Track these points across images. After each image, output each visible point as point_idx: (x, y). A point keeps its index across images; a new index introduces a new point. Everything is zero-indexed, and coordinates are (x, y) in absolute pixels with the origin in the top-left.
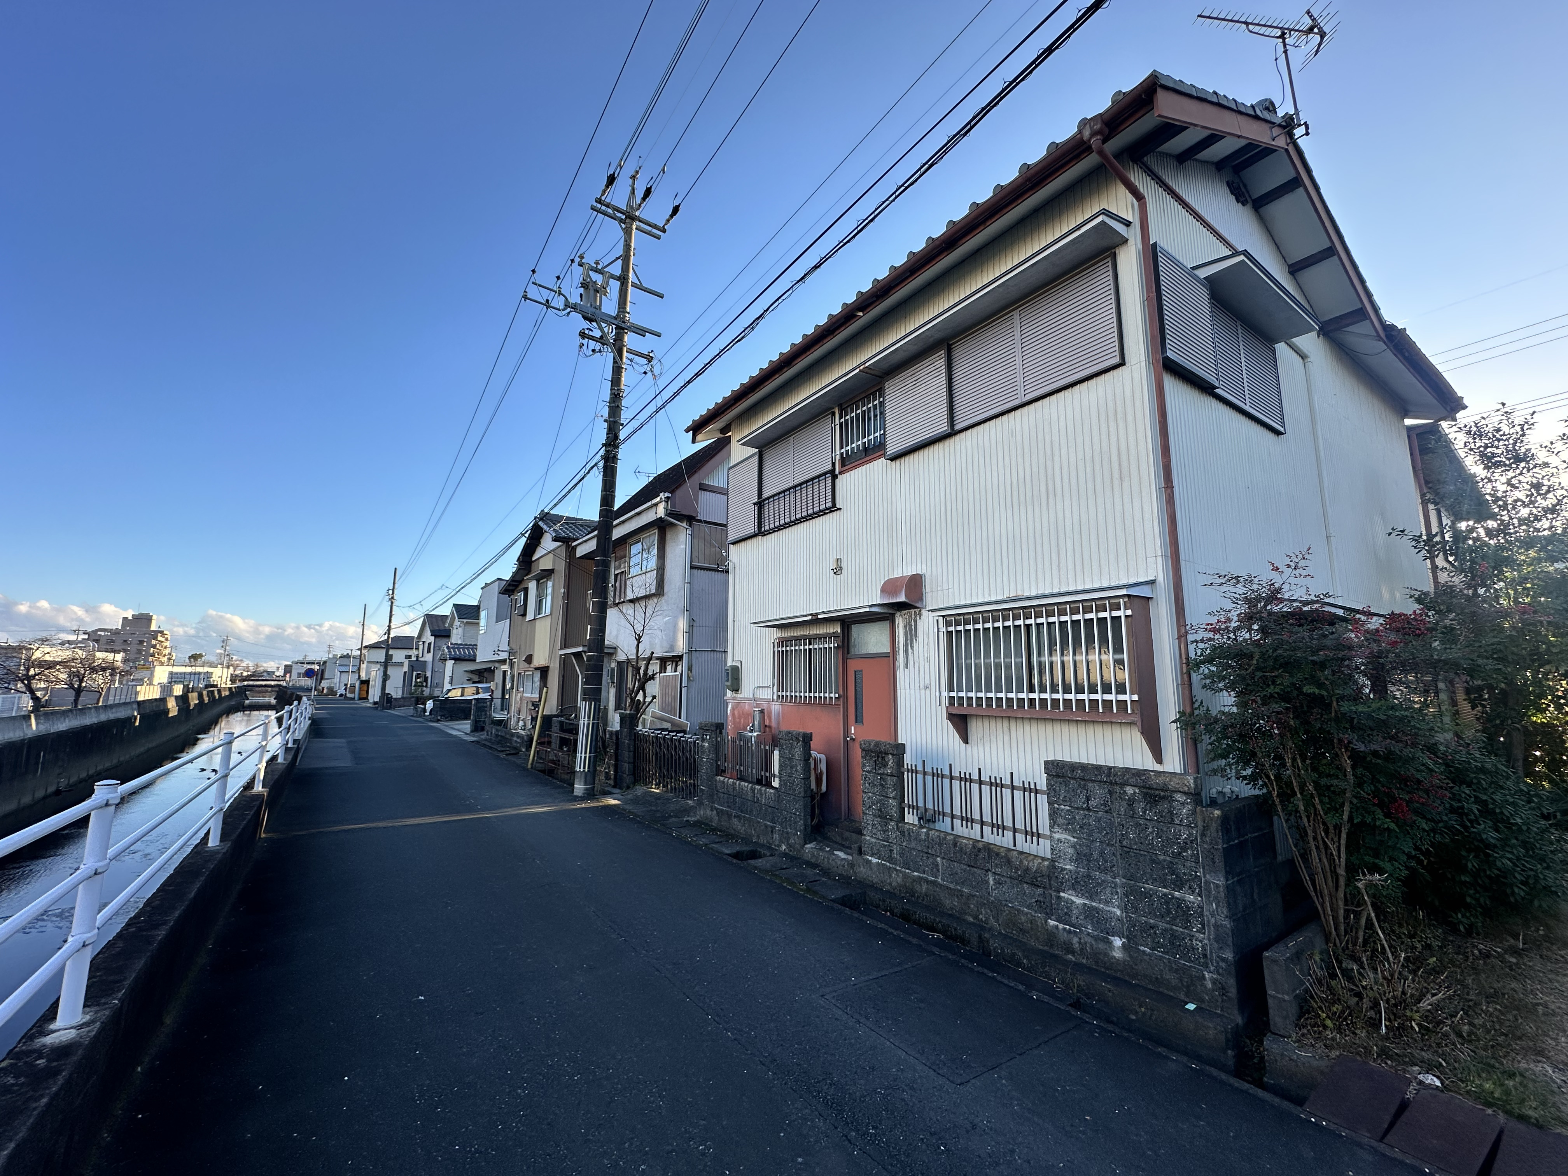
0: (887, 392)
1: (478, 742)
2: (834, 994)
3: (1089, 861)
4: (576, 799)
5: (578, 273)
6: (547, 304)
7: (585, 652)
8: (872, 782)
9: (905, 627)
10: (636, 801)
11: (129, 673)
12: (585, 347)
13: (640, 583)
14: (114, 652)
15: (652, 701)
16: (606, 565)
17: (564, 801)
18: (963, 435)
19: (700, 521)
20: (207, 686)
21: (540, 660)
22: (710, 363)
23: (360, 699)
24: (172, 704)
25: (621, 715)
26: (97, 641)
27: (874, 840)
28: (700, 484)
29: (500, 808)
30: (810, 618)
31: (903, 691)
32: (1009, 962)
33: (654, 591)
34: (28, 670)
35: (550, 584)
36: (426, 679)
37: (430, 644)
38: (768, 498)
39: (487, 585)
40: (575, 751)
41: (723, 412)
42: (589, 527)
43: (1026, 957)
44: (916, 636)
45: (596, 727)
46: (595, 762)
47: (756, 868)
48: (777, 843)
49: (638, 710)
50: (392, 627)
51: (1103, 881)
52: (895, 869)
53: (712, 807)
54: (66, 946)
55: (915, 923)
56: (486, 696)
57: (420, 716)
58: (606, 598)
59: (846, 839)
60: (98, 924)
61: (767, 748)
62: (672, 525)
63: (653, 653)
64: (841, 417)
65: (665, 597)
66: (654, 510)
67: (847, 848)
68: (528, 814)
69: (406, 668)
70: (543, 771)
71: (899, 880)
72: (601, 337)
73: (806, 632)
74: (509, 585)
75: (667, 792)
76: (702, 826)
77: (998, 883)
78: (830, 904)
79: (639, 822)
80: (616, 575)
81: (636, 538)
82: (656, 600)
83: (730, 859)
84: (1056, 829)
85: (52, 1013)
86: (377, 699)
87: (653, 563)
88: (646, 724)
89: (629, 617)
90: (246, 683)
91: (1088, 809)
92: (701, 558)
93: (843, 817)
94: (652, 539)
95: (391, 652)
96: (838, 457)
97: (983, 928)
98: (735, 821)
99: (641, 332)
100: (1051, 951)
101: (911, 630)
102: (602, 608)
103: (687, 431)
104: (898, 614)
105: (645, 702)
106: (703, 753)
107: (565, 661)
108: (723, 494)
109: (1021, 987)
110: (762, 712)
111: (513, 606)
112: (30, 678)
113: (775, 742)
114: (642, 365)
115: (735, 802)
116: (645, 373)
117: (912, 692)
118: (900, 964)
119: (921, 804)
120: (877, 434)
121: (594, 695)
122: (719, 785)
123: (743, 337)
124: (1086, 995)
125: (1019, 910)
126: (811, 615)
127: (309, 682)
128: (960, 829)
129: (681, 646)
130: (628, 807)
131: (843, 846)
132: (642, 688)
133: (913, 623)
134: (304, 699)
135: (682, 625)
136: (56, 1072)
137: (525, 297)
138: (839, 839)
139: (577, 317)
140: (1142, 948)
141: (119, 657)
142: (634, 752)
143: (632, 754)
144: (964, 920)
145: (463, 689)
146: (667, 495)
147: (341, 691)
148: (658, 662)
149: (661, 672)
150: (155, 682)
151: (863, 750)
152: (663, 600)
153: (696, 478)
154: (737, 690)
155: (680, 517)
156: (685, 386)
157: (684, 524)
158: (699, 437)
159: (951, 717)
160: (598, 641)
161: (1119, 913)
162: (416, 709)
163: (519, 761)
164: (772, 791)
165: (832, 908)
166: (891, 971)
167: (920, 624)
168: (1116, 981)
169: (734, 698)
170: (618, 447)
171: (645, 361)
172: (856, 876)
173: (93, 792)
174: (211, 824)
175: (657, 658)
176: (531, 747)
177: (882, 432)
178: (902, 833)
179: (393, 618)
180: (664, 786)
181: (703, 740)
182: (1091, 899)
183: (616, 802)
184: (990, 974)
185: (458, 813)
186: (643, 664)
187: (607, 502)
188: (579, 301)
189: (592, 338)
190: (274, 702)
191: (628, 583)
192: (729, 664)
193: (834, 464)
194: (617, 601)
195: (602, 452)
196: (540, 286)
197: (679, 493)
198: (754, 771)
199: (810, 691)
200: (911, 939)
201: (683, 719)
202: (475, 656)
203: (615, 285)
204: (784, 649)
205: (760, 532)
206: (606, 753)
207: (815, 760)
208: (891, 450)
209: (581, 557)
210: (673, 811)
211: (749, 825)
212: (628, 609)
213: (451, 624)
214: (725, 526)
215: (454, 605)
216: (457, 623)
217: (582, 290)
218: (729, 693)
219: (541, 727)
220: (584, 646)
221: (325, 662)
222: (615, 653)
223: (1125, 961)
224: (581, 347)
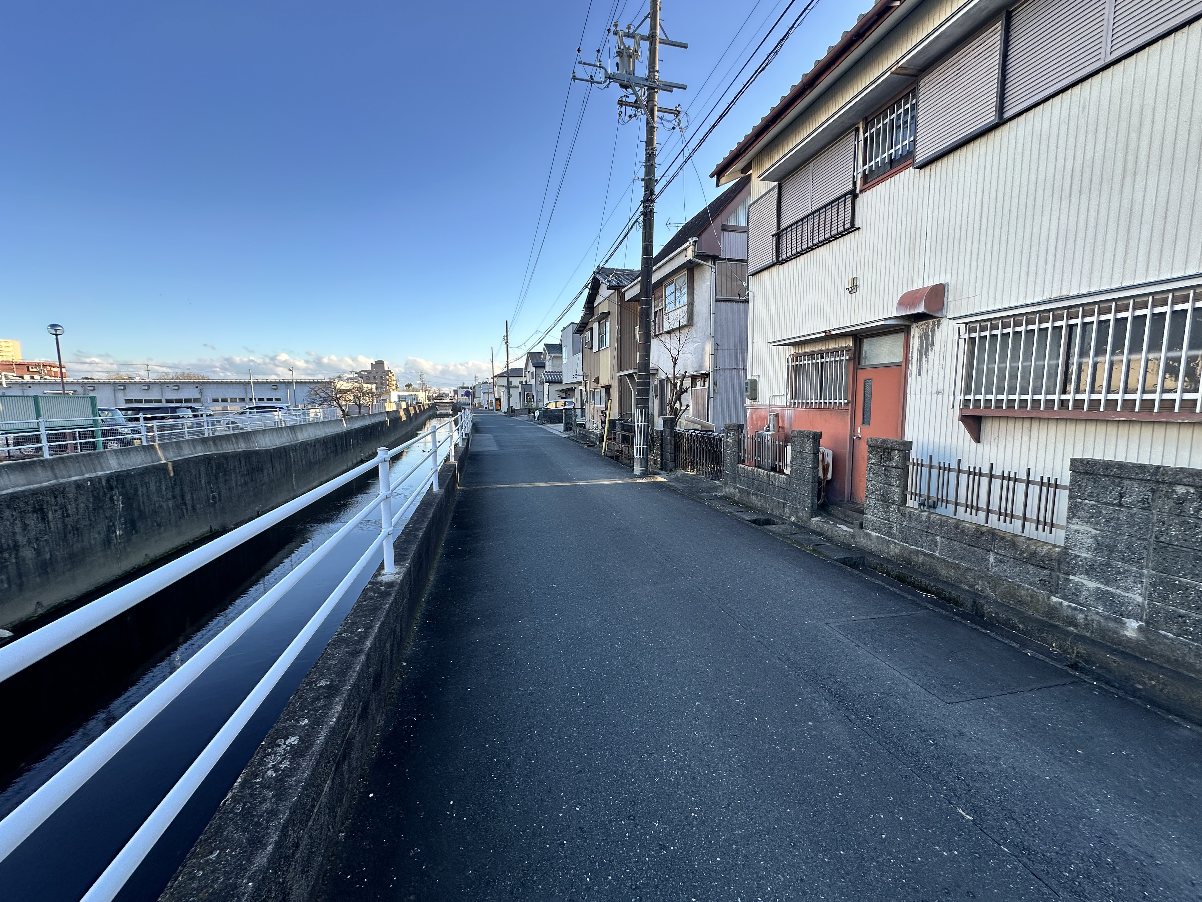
0: (922, 91)
1: (568, 438)
2: (837, 624)
3: (1111, 551)
4: (635, 476)
5: (614, 40)
6: (592, 81)
7: (636, 373)
8: (876, 473)
9: (921, 337)
10: (677, 479)
11: (379, 395)
12: (623, 115)
13: (675, 317)
14: (371, 383)
15: (686, 409)
16: (648, 303)
17: (627, 477)
18: (1013, 123)
19: (724, 259)
20: (417, 403)
21: (604, 380)
22: (733, 102)
23: (497, 410)
24: (402, 413)
25: (664, 418)
26: (362, 378)
27: (875, 519)
28: (723, 226)
29: (587, 480)
30: (823, 334)
31: (913, 396)
32: (1003, 625)
33: (685, 323)
34: (336, 394)
35: (607, 324)
36: (533, 396)
37: (533, 373)
38: (787, 228)
39: (564, 328)
40: (633, 443)
41: (744, 151)
42: (633, 275)
43: (1023, 623)
44: (932, 345)
45: (646, 427)
46: (647, 451)
47: (771, 531)
48: (787, 515)
49: (676, 415)
50: (509, 362)
51: (1126, 571)
52: (894, 542)
53: (734, 486)
54: (381, 534)
55: (909, 584)
56: (571, 407)
57: (532, 421)
58: (649, 330)
59: (848, 516)
60: (393, 524)
61: (781, 443)
62: (699, 265)
63: (686, 372)
64: (866, 131)
65: (695, 327)
66: (684, 253)
67: (849, 523)
68: (603, 485)
69: (520, 390)
70: (612, 458)
71: (897, 551)
72: (636, 101)
73: (818, 348)
74: (580, 327)
75: (700, 474)
76: (728, 499)
77: (999, 562)
78: (834, 562)
79: (680, 494)
80: (656, 313)
81: (670, 280)
82: (687, 330)
83: (750, 523)
84: (1075, 520)
85: (382, 567)
86: (506, 411)
87: (684, 300)
88: (683, 425)
89: (667, 345)
90: (436, 401)
91: (1120, 505)
92: (724, 291)
93: (846, 500)
94: (683, 279)
95: (511, 379)
96: (860, 176)
97: (978, 595)
98: (753, 497)
99: (669, 88)
100: (1051, 622)
101: (927, 339)
102: (647, 339)
103: (712, 176)
104: (914, 326)
105: (681, 410)
106: (728, 446)
107: (621, 380)
108: (742, 232)
109: (1017, 646)
110: (777, 415)
111: (583, 343)
112: (338, 399)
113: (788, 439)
114: (671, 121)
115: (753, 484)
116: (674, 128)
117: (923, 397)
118: (895, 612)
119: (924, 492)
120: (907, 142)
121: (644, 404)
122: (740, 471)
123: (766, 65)
124: (1085, 661)
125: (1019, 586)
126: (825, 332)
127: (467, 400)
128: (962, 514)
129: (708, 366)
130: (671, 483)
131: (845, 521)
132: (679, 399)
133: (930, 333)
134: (467, 410)
135: (708, 348)
136: (389, 594)
137: (574, 78)
138: (841, 516)
139: (615, 86)
140: (1163, 633)
141: (374, 386)
142: (675, 445)
143: (673, 447)
144: (960, 588)
145: (556, 402)
146: (695, 239)
147: (486, 405)
148: (690, 379)
149: (692, 387)
150: (392, 401)
151: (870, 446)
152: (693, 329)
153: (719, 221)
154: (755, 399)
155: (704, 257)
156: (710, 131)
157: (709, 264)
158: (722, 180)
159: (964, 418)
160: (645, 365)
161: (1140, 599)
162: (529, 416)
163: (596, 451)
164: (785, 477)
165: (835, 565)
166: (887, 615)
167: (938, 334)
168: (1124, 655)
169: (752, 405)
170: (653, 202)
171: (673, 116)
172: (856, 545)
173: (377, 453)
174: (433, 479)
175: (689, 376)
176: (603, 441)
177: (912, 138)
178: (904, 515)
179: (509, 356)
180: (697, 471)
181: (727, 437)
182: (1107, 584)
183: (663, 480)
184: (983, 631)
185: (562, 481)
186: (678, 381)
187: (647, 251)
188: (616, 71)
189: (628, 104)
190: (451, 412)
191: (666, 317)
192: (749, 377)
193: (855, 184)
194: (657, 333)
195: (641, 208)
196: (585, 64)
197: (704, 236)
198: (770, 461)
199: (821, 398)
200: (906, 595)
201: (710, 422)
202: (561, 380)
203: (645, 45)
204: (797, 363)
205: (778, 261)
206: (654, 446)
207: (823, 454)
208: (920, 157)
209: (628, 301)
210: (704, 488)
211: (765, 501)
212: (666, 338)
213: (545, 359)
214: (746, 261)
215: (546, 345)
216: (548, 357)
217: (618, 59)
218: (748, 401)
219: (609, 428)
220: (634, 369)
221: (474, 387)
222: (657, 373)
223: (1137, 641)
224: (620, 115)
